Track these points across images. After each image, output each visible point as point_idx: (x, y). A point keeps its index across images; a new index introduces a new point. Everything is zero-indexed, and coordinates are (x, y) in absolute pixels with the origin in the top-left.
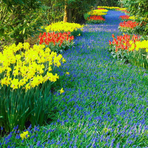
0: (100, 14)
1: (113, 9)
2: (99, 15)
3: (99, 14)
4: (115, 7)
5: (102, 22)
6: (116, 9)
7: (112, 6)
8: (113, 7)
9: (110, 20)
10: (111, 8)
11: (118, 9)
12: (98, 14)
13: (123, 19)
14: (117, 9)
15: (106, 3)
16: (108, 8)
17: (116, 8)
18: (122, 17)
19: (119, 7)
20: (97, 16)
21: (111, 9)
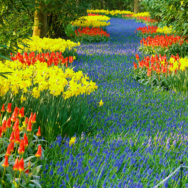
0: (98, 24)
1: (118, 14)
2: (94, 26)
3: (96, 24)
4: (121, 10)
5: (104, 40)
6: (124, 14)
7: (114, 9)
8: (117, 12)
9: (117, 35)
10: (112, 13)
11: (129, 15)
12: (93, 24)
13: (145, 34)
14: (126, 14)
15: (102, 3)
16: (108, 13)
17: (124, 12)
18: (141, 29)
19: (129, 10)
20: (91, 28)
21: (113, 15)
